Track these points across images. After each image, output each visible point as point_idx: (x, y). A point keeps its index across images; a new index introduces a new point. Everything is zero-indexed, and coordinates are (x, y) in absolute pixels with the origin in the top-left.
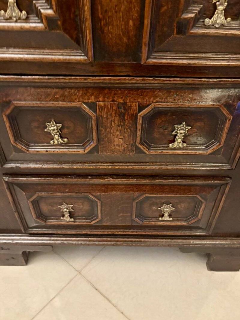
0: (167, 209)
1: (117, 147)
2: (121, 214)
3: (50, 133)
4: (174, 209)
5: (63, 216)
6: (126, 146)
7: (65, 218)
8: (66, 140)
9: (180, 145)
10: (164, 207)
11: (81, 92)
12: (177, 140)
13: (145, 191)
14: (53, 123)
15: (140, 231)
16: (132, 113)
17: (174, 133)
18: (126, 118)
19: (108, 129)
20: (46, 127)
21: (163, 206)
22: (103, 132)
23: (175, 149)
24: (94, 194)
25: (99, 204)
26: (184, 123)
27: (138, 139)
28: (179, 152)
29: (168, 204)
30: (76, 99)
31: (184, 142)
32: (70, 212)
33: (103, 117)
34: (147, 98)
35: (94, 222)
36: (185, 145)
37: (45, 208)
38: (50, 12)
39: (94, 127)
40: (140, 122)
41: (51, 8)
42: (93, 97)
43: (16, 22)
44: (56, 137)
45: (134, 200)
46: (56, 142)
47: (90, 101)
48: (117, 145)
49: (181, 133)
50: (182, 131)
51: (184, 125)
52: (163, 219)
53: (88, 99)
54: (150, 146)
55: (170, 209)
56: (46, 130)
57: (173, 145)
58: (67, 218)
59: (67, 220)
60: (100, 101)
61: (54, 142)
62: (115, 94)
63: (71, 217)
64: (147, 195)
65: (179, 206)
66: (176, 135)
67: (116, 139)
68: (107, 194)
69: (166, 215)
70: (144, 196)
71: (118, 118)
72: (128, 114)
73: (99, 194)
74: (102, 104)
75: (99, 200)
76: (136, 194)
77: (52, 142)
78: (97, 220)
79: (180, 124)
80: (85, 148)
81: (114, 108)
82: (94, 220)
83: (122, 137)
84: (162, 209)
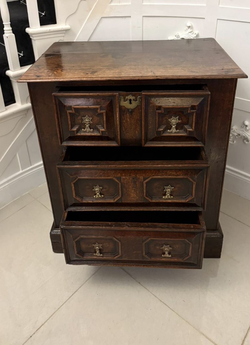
0: (166, 249)
1: (133, 199)
2: (135, 252)
3: (95, 191)
4: (171, 248)
5: (96, 252)
6: (138, 198)
7: (96, 254)
8: (103, 196)
9: (169, 197)
10: (165, 247)
11: (113, 172)
12: (167, 194)
13: (150, 236)
14: (98, 186)
15: (149, 265)
16: (140, 181)
17: (165, 191)
18: (137, 183)
19: (127, 189)
20: (94, 188)
21: (163, 246)
22: (125, 191)
23: (167, 199)
24: (116, 237)
25: (120, 244)
26: (170, 185)
27: (145, 194)
28: (170, 201)
29: (167, 245)
30: (110, 175)
31: (171, 195)
32: (100, 250)
33: (124, 184)
34: (147, 174)
35: (117, 257)
36: (172, 197)
37: (84, 246)
38: (103, 130)
39: (120, 188)
40: (145, 185)
41: (104, 128)
42: (119, 174)
43: (88, 133)
44: (98, 194)
45: (143, 242)
46: (97, 197)
47: (118, 176)
48: (133, 197)
49: (168, 191)
50: (169, 190)
51: (169, 186)
52: (165, 256)
53: (117, 175)
54: (152, 198)
55: (169, 249)
56: (93, 190)
57: (165, 197)
58: (98, 254)
59: (98, 255)
60: (123, 176)
61: (96, 197)
62: (131, 172)
63: (101, 253)
64: (151, 238)
65: (174, 246)
66: (166, 192)
67: (132, 194)
68: (125, 237)
69: (166, 253)
70: (150, 239)
71: (133, 183)
72: (138, 182)
73: (120, 237)
74: (124, 177)
75: (120, 241)
76: (144, 238)
77: (95, 196)
78: (119, 256)
79: (168, 186)
80: (114, 199)
81: (131, 179)
82: (117, 255)
83: (135, 193)
84: (163, 249)
